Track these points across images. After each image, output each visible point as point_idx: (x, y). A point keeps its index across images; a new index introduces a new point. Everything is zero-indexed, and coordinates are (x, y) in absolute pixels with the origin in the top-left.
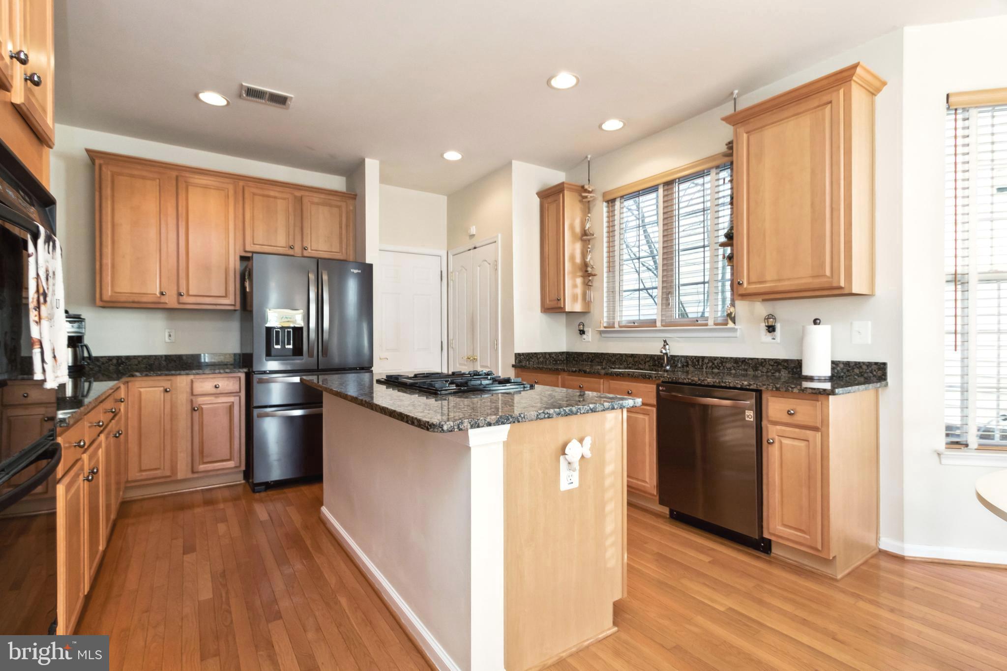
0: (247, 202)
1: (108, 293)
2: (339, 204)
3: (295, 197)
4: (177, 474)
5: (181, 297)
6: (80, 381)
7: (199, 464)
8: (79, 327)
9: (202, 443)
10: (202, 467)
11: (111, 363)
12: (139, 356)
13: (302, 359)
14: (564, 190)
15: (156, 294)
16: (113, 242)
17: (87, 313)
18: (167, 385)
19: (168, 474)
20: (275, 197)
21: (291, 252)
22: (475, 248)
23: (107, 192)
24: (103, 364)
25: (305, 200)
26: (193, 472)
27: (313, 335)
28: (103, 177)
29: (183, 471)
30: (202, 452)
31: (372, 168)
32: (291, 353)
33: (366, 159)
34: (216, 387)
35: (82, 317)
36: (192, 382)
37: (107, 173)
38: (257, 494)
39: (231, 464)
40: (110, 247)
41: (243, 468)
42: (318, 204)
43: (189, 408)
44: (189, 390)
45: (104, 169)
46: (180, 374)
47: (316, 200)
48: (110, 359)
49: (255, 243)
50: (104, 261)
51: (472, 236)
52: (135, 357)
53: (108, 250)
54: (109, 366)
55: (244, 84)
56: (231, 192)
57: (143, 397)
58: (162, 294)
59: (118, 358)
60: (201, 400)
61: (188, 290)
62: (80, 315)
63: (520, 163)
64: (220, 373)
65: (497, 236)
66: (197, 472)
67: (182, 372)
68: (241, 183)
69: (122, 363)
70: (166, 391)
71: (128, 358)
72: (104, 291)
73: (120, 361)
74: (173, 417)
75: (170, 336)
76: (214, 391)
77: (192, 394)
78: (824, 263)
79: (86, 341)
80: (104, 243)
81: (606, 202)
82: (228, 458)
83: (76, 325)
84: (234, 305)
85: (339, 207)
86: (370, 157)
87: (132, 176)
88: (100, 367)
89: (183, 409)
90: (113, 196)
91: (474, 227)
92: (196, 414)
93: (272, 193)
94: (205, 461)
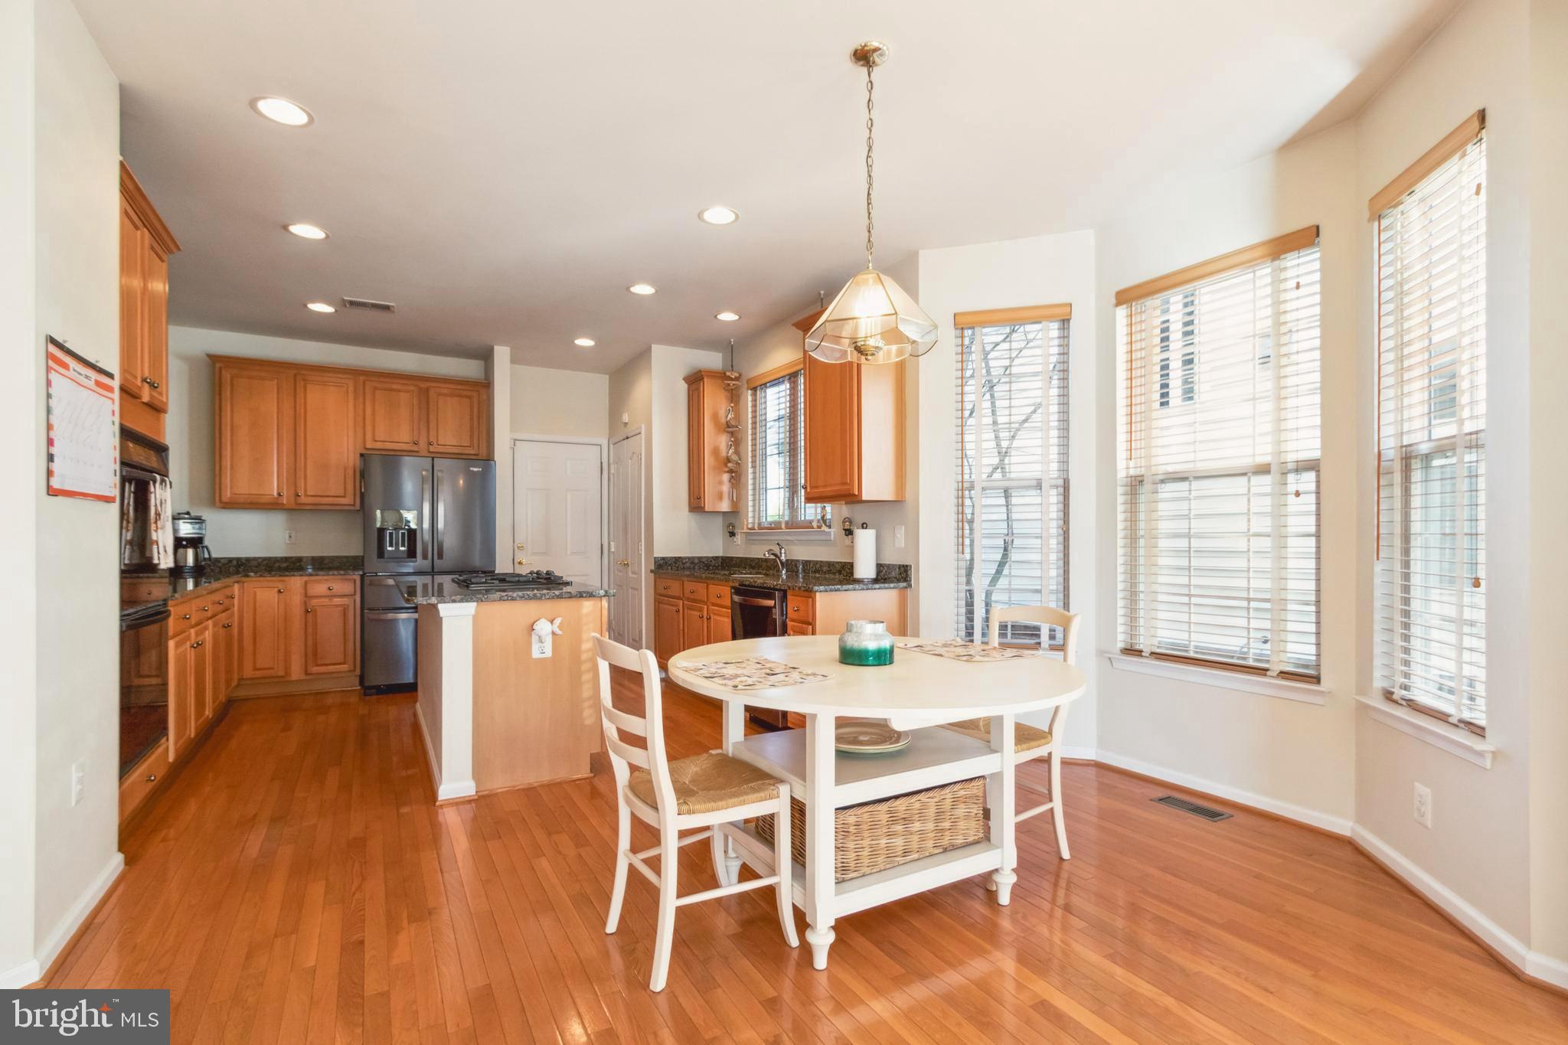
0: (368, 396)
1: (227, 494)
2: (469, 393)
3: (420, 389)
4: (290, 675)
5: (299, 498)
6: (201, 581)
7: (313, 667)
8: (200, 529)
9: (315, 645)
10: (315, 669)
11: (230, 564)
12: (259, 558)
13: (416, 561)
14: (703, 378)
15: (273, 495)
16: (232, 444)
17: (208, 515)
18: (281, 586)
19: (281, 673)
20: (399, 391)
21: (415, 448)
22: (628, 438)
23: (227, 394)
24: (224, 564)
25: (432, 392)
26: (307, 673)
27: (427, 537)
28: (223, 380)
29: (296, 673)
30: (315, 654)
31: (502, 354)
32: (405, 555)
33: (495, 347)
34: (329, 589)
35: (203, 518)
36: (306, 582)
37: (227, 375)
38: (368, 697)
39: (345, 667)
40: (229, 448)
41: (358, 672)
42: (445, 395)
43: (303, 609)
44: (303, 591)
45: (223, 372)
46: (294, 575)
47: (446, 391)
48: (230, 560)
49: (376, 439)
50: (223, 463)
51: (626, 424)
52: (255, 559)
53: (227, 452)
54: (230, 567)
55: (345, 298)
56: (351, 389)
57: (258, 597)
58: (279, 495)
59: (238, 559)
60: (314, 602)
61: (306, 491)
62: (201, 516)
63: (659, 346)
64: (334, 575)
65: (641, 428)
66: (311, 674)
67: (296, 573)
68: (362, 378)
69: (242, 564)
70: (280, 592)
71: (248, 560)
72: (223, 493)
73: (240, 563)
74: (287, 619)
75: (290, 537)
76: (328, 593)
77: (306, 595)
78: (846, 471)
79: (206, 542)
80: (223, 446)
81: (751, 389)
82: (342, 661)
83: (197, 526)
84: (354, 505)
85: (470, 397)
86: (499, 344)
87: (251, 378)
88: (220, 568)
89: (297, 611)
90: (232, 398)
91: (627, 414)
92: (310, 616)
93: (395, 386)
94: (319, 663)
